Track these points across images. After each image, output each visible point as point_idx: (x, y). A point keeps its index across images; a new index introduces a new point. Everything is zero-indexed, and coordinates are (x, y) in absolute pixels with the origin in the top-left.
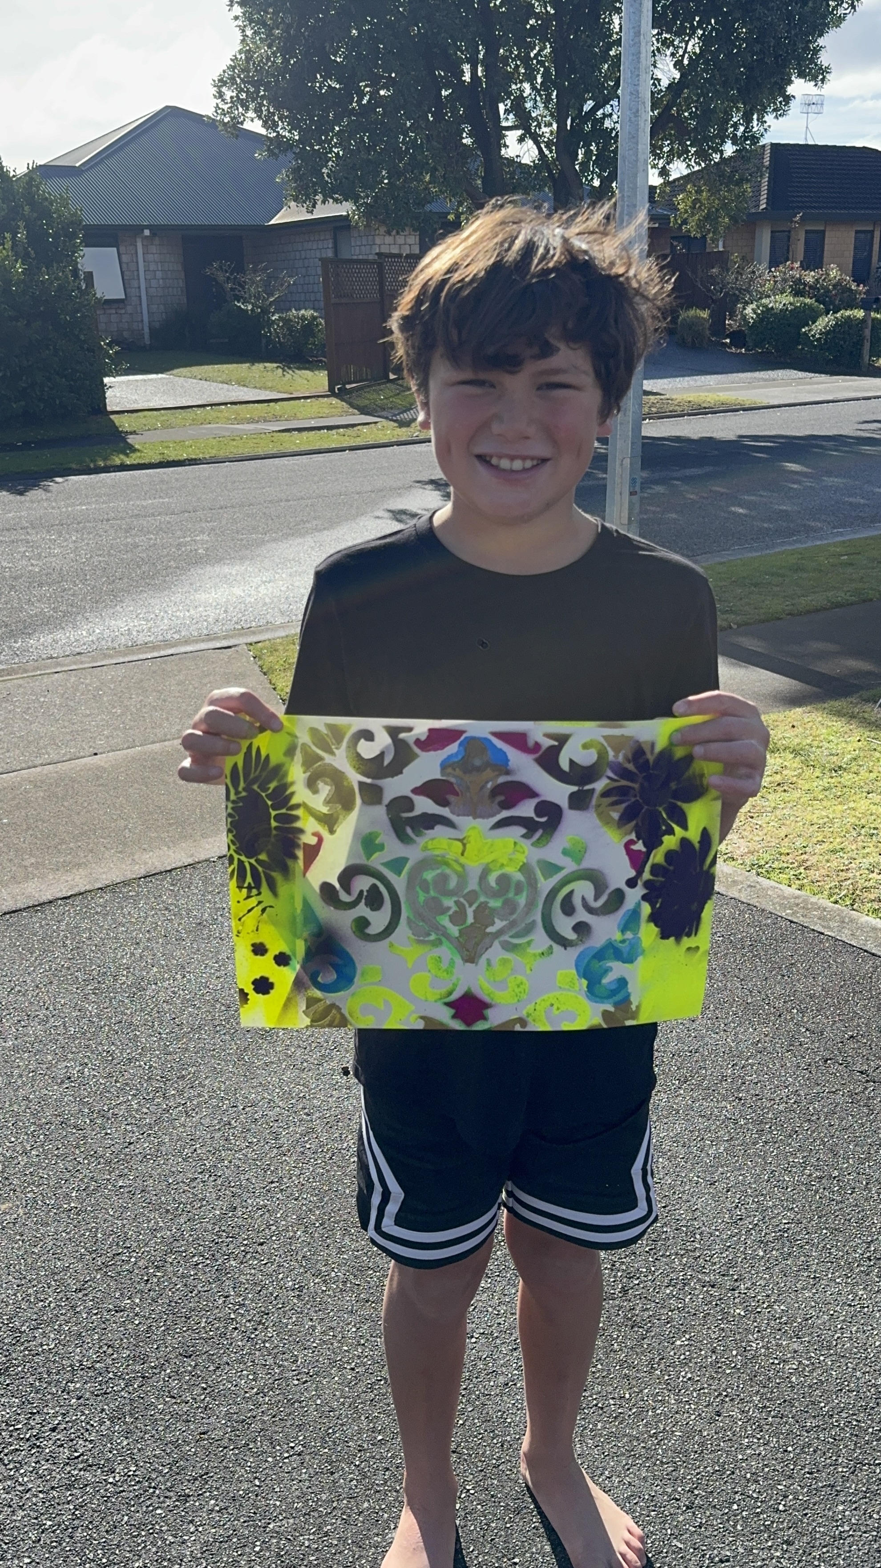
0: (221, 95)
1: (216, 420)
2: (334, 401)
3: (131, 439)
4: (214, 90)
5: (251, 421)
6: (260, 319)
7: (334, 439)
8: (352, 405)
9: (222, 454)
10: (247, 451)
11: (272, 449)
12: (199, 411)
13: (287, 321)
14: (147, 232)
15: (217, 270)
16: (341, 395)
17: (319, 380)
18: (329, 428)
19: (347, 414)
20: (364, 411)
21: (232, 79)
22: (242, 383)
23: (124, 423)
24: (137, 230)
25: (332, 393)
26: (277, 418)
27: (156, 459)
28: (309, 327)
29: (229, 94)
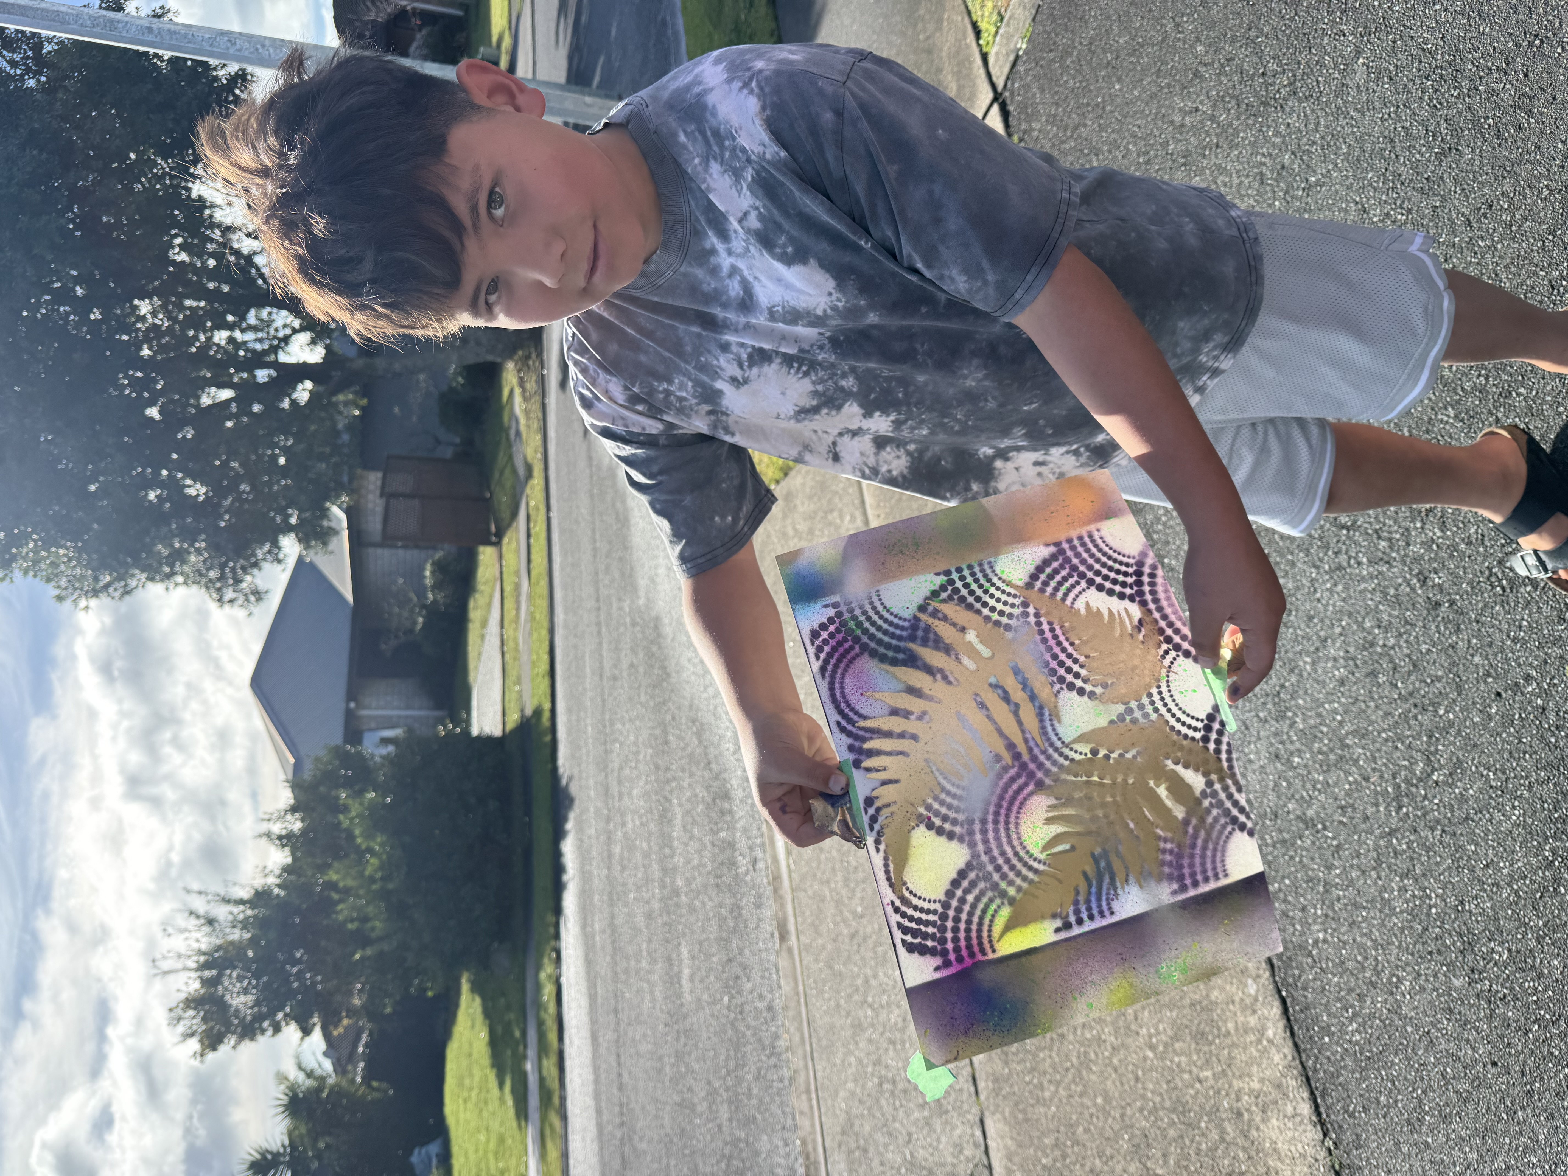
0: (231, 601)
1: (516, 640)
2: (505, 540)
3: (529, 712)
4: (227, 607)
5: (518, 609)
6: (432, 612)
7: (539, 529)
8: (509, 525)
9: (546, 624)
10: (544, 603)
11: (544, 583)
12: (508, 657)
13: (433, 588)
14: (352, 705)
15: (387, 647)
16: (500, 535)
17: (486, 554)
18: (529, 536)
19: (517, 528)
20: (514, 514)
21: (219, 590)
22: (484, 623)
23: (514, 719)
24: (350, 715)
25: (498, 544)
26: (517, 587)
27: (547, 682)
28: (440, 567)
29: (229, 594)
